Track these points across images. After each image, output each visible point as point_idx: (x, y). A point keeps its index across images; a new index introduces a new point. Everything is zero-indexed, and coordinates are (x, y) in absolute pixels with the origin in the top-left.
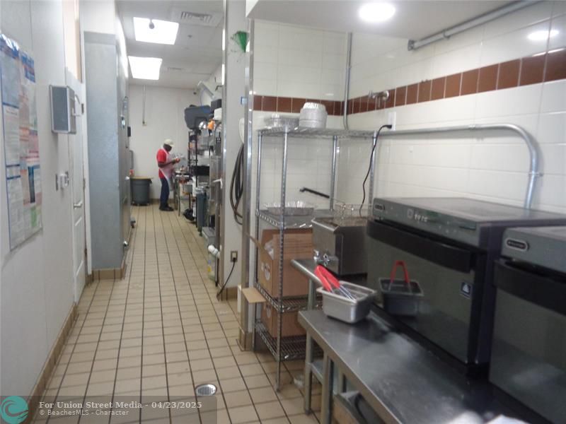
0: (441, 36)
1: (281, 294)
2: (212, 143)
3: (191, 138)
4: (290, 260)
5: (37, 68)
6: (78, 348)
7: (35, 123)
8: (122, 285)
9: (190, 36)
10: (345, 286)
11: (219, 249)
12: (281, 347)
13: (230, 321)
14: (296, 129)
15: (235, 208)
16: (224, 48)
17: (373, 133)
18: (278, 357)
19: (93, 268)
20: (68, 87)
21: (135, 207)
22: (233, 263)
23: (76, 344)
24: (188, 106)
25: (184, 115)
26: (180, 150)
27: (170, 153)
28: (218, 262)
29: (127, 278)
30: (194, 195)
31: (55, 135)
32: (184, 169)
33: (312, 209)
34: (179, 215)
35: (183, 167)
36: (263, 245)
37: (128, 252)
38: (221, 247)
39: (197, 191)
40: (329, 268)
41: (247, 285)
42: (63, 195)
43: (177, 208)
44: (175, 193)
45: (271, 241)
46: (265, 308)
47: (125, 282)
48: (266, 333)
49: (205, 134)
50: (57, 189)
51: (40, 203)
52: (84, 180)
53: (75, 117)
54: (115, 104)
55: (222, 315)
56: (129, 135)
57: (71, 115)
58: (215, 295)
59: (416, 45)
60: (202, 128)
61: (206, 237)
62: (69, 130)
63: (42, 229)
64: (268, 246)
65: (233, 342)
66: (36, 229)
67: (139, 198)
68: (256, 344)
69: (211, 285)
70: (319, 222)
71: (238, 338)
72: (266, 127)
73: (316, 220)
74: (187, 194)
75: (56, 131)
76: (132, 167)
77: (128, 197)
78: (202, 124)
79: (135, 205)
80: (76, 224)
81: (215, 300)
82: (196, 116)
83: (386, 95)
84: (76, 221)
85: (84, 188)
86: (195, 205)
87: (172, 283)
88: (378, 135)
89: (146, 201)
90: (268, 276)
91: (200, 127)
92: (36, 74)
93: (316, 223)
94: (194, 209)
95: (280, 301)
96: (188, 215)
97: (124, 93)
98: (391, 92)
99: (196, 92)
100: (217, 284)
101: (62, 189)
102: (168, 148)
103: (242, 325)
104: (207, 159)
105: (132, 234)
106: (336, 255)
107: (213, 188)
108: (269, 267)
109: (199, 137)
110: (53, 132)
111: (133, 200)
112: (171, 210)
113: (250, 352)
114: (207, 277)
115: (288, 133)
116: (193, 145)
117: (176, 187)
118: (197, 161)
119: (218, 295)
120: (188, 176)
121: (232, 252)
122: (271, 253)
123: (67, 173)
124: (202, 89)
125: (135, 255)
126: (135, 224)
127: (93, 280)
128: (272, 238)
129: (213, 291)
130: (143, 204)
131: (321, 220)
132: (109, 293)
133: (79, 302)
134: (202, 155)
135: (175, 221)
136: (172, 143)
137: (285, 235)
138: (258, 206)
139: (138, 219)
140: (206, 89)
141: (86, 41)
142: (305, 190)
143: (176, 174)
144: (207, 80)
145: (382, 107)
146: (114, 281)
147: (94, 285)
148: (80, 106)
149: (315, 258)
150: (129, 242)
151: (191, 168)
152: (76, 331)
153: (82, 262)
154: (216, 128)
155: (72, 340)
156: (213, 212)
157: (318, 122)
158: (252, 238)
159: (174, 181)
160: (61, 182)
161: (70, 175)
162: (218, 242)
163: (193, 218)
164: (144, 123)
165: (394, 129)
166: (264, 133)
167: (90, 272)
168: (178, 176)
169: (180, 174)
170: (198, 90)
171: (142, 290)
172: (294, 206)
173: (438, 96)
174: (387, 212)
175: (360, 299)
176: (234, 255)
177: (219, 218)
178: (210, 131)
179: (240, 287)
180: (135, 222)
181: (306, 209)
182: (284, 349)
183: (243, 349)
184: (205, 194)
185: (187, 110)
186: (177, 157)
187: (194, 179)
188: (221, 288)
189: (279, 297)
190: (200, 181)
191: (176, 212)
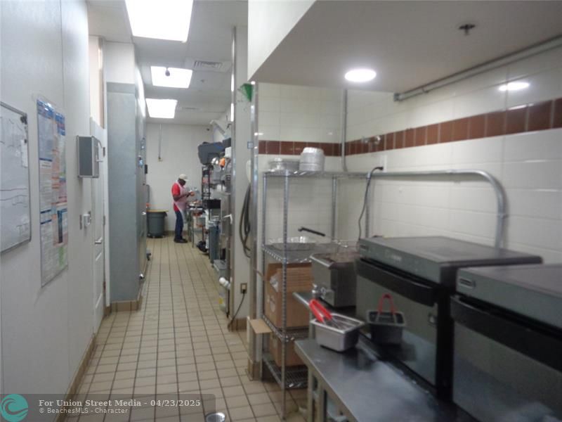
0: (420, 91)
1: (285, 325)
2: (223, 178)
3: (204, 173)
4: (291, 293)
5: (67, 123)
6: (97, 378)
7: (65, 172)
8: (138, 317)
9: (203, 81)
10: (336, 317)
11: (229, 280)
12: (285, 375)
13: (240, 352)
14: (296, 172)
15: (244, 242)
16: (233, 89)
17: (367, 174)
18: (282, 384)
19: (111, 300)
20: (93, 137)
21: (151, 239)
22: (242, 295)
23: (95, 374)
24: (201, 143)
25: (197, 152)
26: (194, 183)
27: (185, 186)
28: (229, 293)
29: (143, 310)
30: (207, 227)
31: (80, 180)
32: (198, 202)
33: (314, 244)
34: (193, 247)
35: (196, 200)
36: (269, 279)
37: (144, 284)
38: (231, 279)
39: (210, 224)
40: (326, 300)
41: (254, 317)
42: (86, 233)
43: (191, 240)
44: (189, 226)
45: (276, 275)
46: (271, 338)
47: (140, 314)
48: (273, 362)
49: (217, 170)
50: (81, 228)
51: (66, 243)
52: (104, 218)
53: (98, 162)
54: (133, 147)
55: (233, 345)
56: (146, 172)
57: (95, 161)
58: (226, 326)
59: (401, 97)
60: (215, 164)
61: (218, 270)
62: (93, 175)
63: (67, 266)
64: (273, 279)
65: (242, 371)
66: (62, 267)
67: (155, 230)
68: (263, 374)
69: (222, 316)
70: (317, 258)
71: (247, 368)
72: (269, 170)
73: (315, 256)
74: (200, 226)
75: (81, 176)
76: (148, 201)
77: (145, 230)
78: (214, 160)
79: (151, 237)
80: (97, 259)
81: (226, 331)
82: (209, 152)
83: (377, 140)
84: (96, 256)
85: (104, 224)
86: (208, 237)
87: (185, 315)
88: (372, 176)
89: (161, 234)
90: (273, 308)
91: (212, 162)
92: (66, 128)
93: (313, 258)
94: (207, 241)
95: (284, 331)
96: (201, 246)
97: (141, 135)
98: (382, 137)
99: (210, 128)
100: (228, 314)
101: (85, 227)
102: (182, 182)
103: (250, 355)
104: (220, 193)
105: (147, 266)
106: (333, 288)
107: (224, 223)
108: (274, 299)
109: (211, 171)
110: (78, 177)
111: (149, 233)
112: (185, 241)
113: (257, 382)
114: (218, 308)
115: (288, 177)
116: (206, 179)
117: (190, 220)
118: (209, 193)
119: (229, 326)
120: (201, 209)
121: (242, 284)
122: (276, 286)
123: (90, 213)
124: (215, 127)
125: (150, 287)
126: (151, 257)
127: (111, 312)
128: (275, 272)
129: (225, 322)
130: (159, 236)
131: (318, 256)
132: (126, 324)
133: (98, 333)
134: (214, 188)
135: (189, 252)
136: (186, 178)
137: (288, 269)
138: (264, 242)
139: (153, 250)
140: (218, 127)
141: (109, 90)
142: (303, 229)
143: (191, 207)
144: (218, 118)
145: (374, 150)
146: (131, 313)
147: (112, 317)
148: (102, 149)
149: (314, 292)
150: (145, 274)
151: (204, 201)
152: (95, 362)
153: (101, 295)
154: (228, 164)
155: (91, 370)
156: (224, 245)
157: (316, 165)
158: (258, 272)
159: (188, 213)
160: (85, 221)
161: (92, 213)
162: (229, 274)
163: (206, 250)
164: (160, 158)
165: (385, 171)
166: (268, 175)
167: (108, 305)
168: (192, 209)
169: (194, 207)
170: (211, 126)
171: (157, 322)
172: (297, 241)
173: (420, 142)
174: (370, 252)
175: (348, 329)
176: (244, 287)
177: (229, 251)
178: (222, 167)
179: (248, 318)
180: (150, 254)
181: (308, 244)
182: (289, 378)
183: (251, 379)
184: (217, 227)
185: (200, 147)
186: (191, 191)
187: (207, 212)
188: (231, 319)
189: (283, 327)
190: (213, 215)
191: (190, 244)
